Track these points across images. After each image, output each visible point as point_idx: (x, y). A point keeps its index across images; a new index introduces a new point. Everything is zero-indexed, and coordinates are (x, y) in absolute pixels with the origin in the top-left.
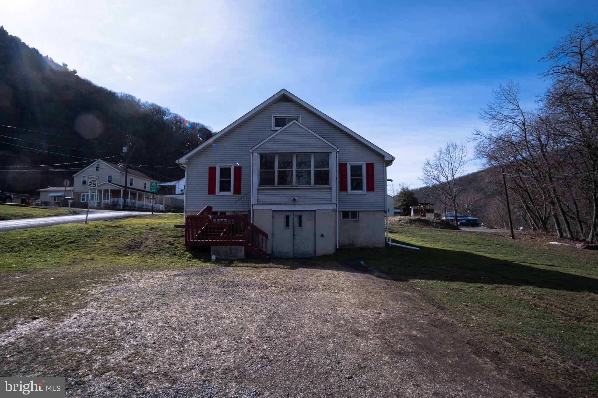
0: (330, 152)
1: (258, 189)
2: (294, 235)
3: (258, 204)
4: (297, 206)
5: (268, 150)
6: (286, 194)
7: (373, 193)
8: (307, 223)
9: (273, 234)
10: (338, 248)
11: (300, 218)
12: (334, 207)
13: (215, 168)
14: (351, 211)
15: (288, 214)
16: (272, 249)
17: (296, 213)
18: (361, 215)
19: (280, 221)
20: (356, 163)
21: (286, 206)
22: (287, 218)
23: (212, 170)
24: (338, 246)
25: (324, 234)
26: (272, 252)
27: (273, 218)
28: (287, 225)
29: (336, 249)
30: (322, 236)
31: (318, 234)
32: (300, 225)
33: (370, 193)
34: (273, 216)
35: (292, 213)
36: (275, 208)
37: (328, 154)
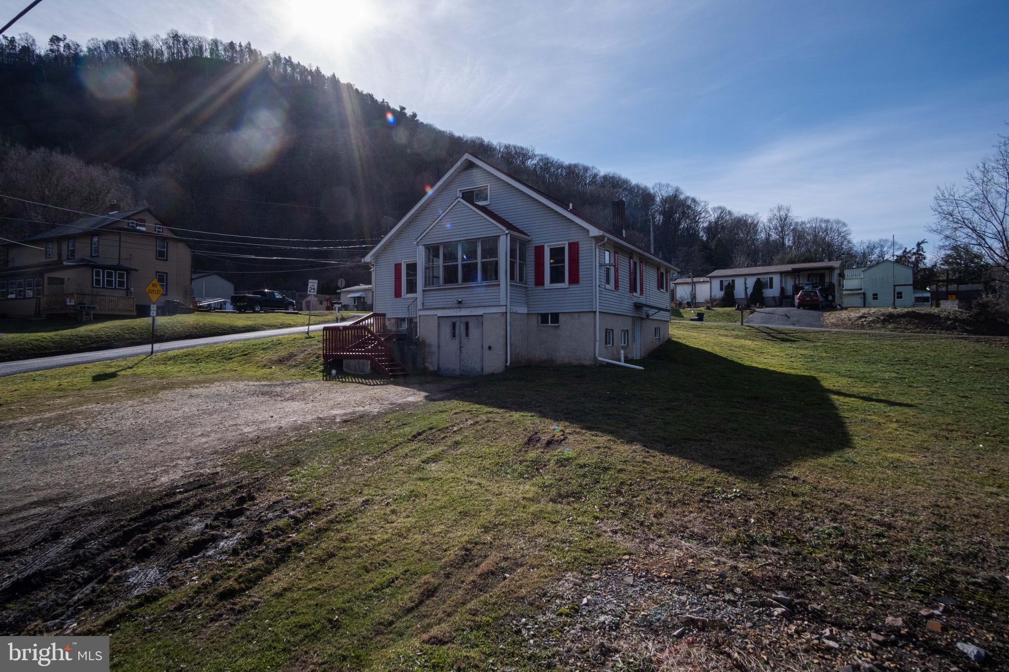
0: (499, 236)
1: (424, 291)
2: (461, 347)
3: (424, 309)
4: (463, 309)
5: (432, 240)
6: (454, 295)
7: (578, 286)
8: (474, 332)
9: (439, 347)
10: (508, 364)
11: (467, 324)
12: (503, 310)
13: (401, 264)
14: (552, 314)
15: (454, 320)
16: (439, 364)
17: (463, 319)
18: (562, 318)
19: (447, 330)
20: (556, 244)
21: (451, 310)
22: (454, 325)
23: (398, 267)
24: (509, 361)
25: (492, 346)
26: (438, 367)
27: (439, 326)
28: (454, 336)
29: (506, 366)
30: (490, 348)
31: (486, 346)
32: (467, 335)
33: (574, 287)
34: (439, 323)
35: (458, 319)
36: (440, 313)
37: (496, 239)
